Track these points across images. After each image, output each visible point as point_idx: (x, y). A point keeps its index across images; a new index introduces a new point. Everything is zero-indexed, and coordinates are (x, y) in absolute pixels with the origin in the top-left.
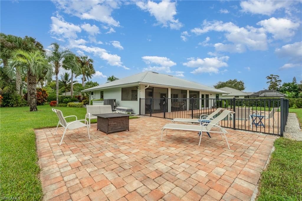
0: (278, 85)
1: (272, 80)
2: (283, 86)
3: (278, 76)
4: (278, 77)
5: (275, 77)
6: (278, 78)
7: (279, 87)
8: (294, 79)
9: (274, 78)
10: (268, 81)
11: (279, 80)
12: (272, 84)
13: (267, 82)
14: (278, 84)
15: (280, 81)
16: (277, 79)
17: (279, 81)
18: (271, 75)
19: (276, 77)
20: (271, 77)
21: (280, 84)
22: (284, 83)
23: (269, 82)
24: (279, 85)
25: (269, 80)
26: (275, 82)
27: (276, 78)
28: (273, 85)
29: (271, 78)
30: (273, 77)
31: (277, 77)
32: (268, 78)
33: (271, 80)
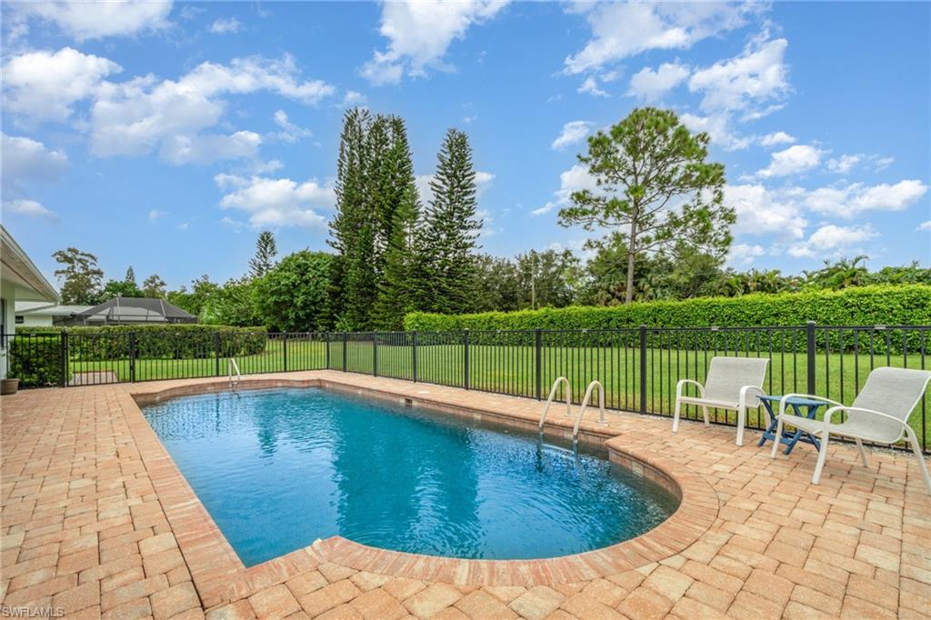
0: (92, 286)
1: (73, 267)
2: (107, 290)
3: (92, 257)
4: (93, 261)
5: (83, 257)
6: (91, 264)
7: (96, 292)
8: (130, 273)
9: (80, 260)
10: (60, 270)
11: (96, 269)
12: (73, 281)
13: (57, 272)
14: (93, 282)
15: (99, 273)
16: (91, 267)
17: (95, 272)
18: (69, 250)
19: (86, 258)
20: (70, 255)
21: (99, 284)
22: (109, 282)
23: (63, 272)
24: (97, 287)
25: (65, 266)
26: (85, 274)
27: (88, 264)
28: (76, 283)
29: (70, 260)
30: (78, 257)
31: (91, 260)
32: (58, 256)
33: (70, 265)
